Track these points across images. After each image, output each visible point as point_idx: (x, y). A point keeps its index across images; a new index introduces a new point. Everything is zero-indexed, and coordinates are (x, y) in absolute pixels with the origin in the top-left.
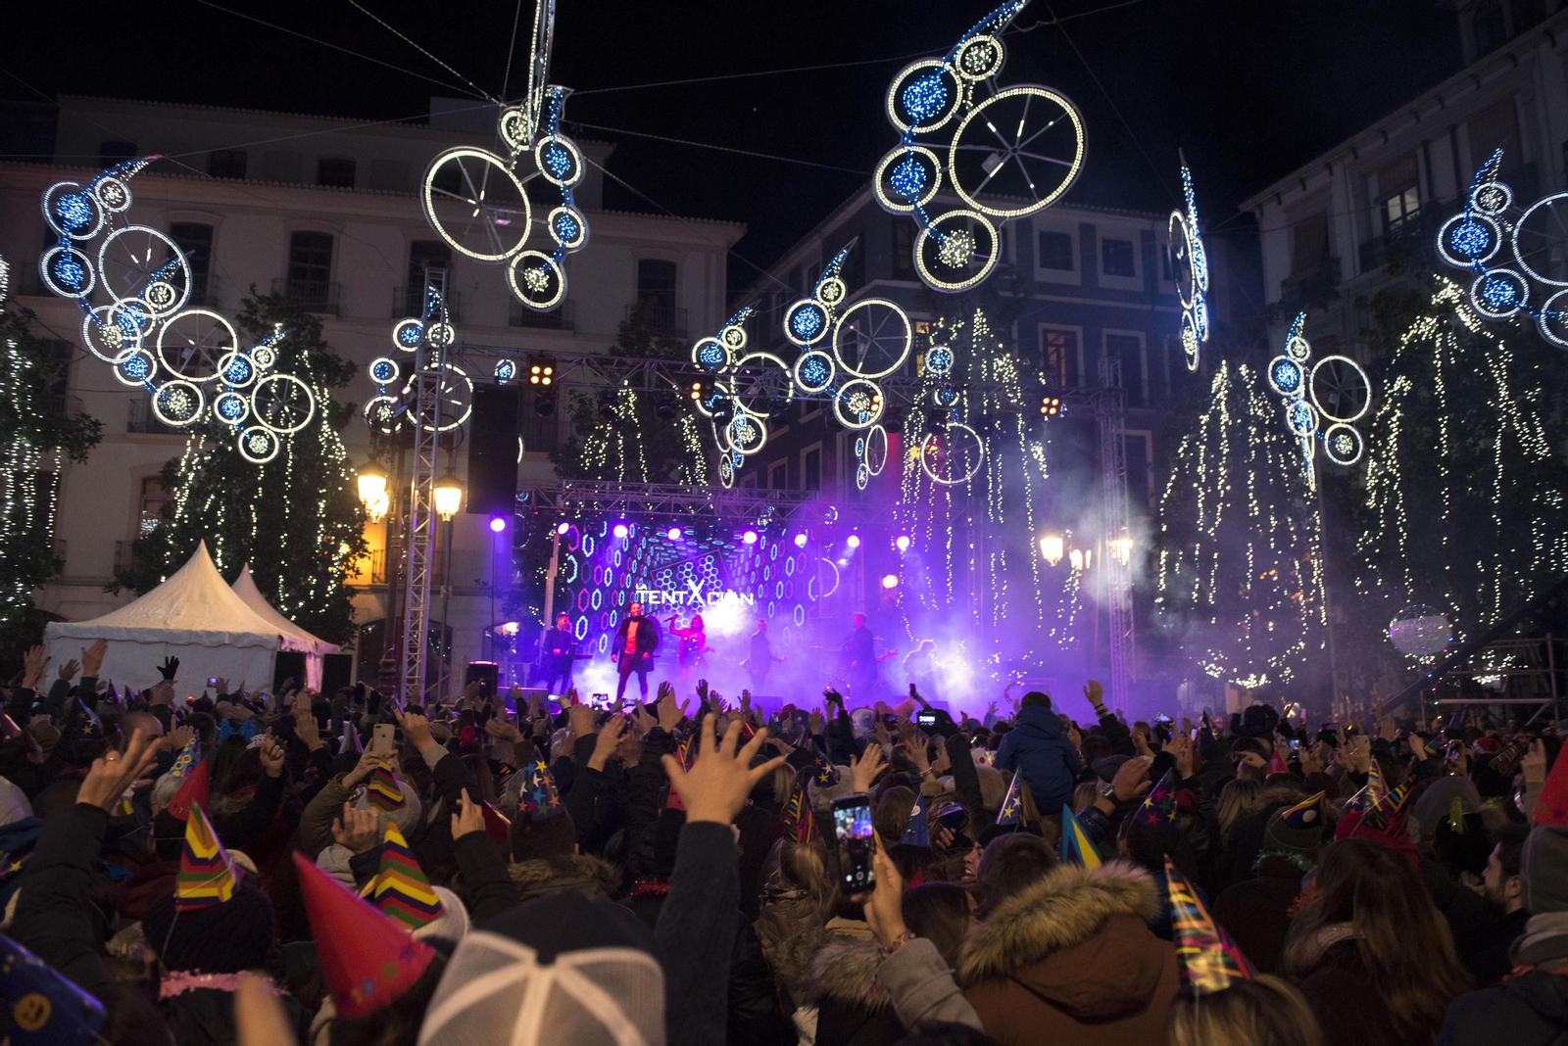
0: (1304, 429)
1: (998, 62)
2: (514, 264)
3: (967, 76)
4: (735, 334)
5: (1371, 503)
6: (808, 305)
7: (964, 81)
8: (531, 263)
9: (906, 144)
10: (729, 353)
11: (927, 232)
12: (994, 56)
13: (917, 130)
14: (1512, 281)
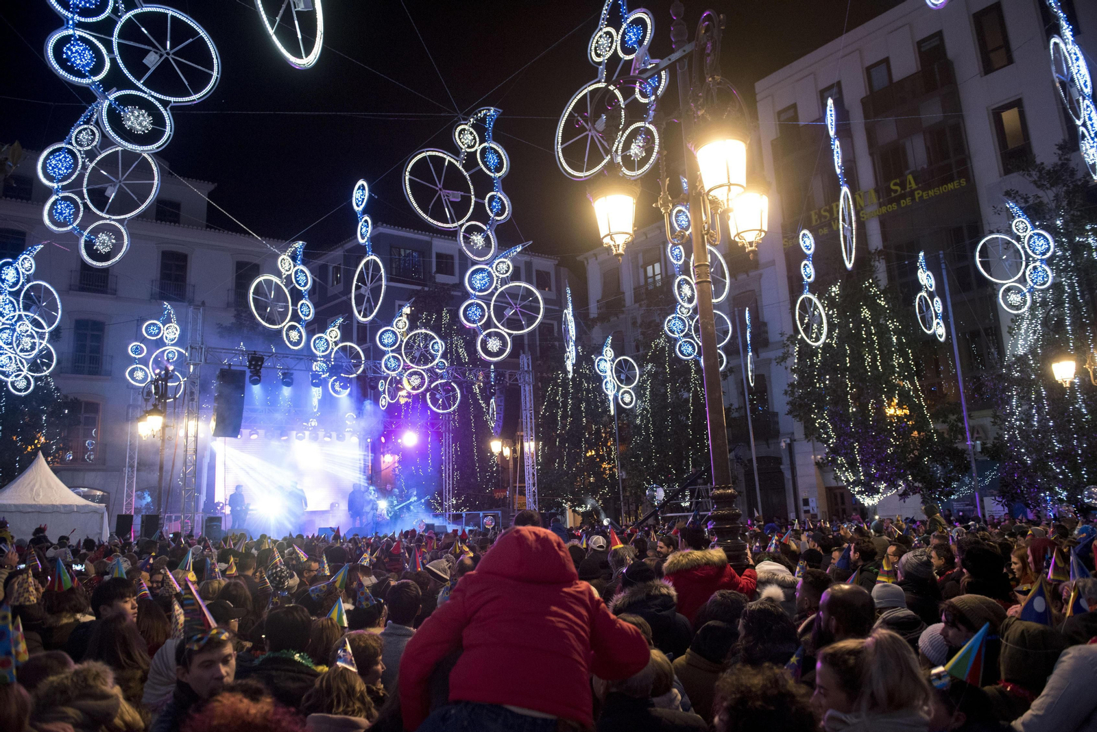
0: (609, 391)
1: (510, 271)
2: (285, 329)
3: (498, 274)
4: (334, 332)
5: (638, 422)
6: (389, 330)
7: (497, 277)
8: (292, 328)
9: (472, 299)
10: (330, 343)
11: (482, 336)
12: (509, 267)
13: (477, 293)
14: (691, 344)
